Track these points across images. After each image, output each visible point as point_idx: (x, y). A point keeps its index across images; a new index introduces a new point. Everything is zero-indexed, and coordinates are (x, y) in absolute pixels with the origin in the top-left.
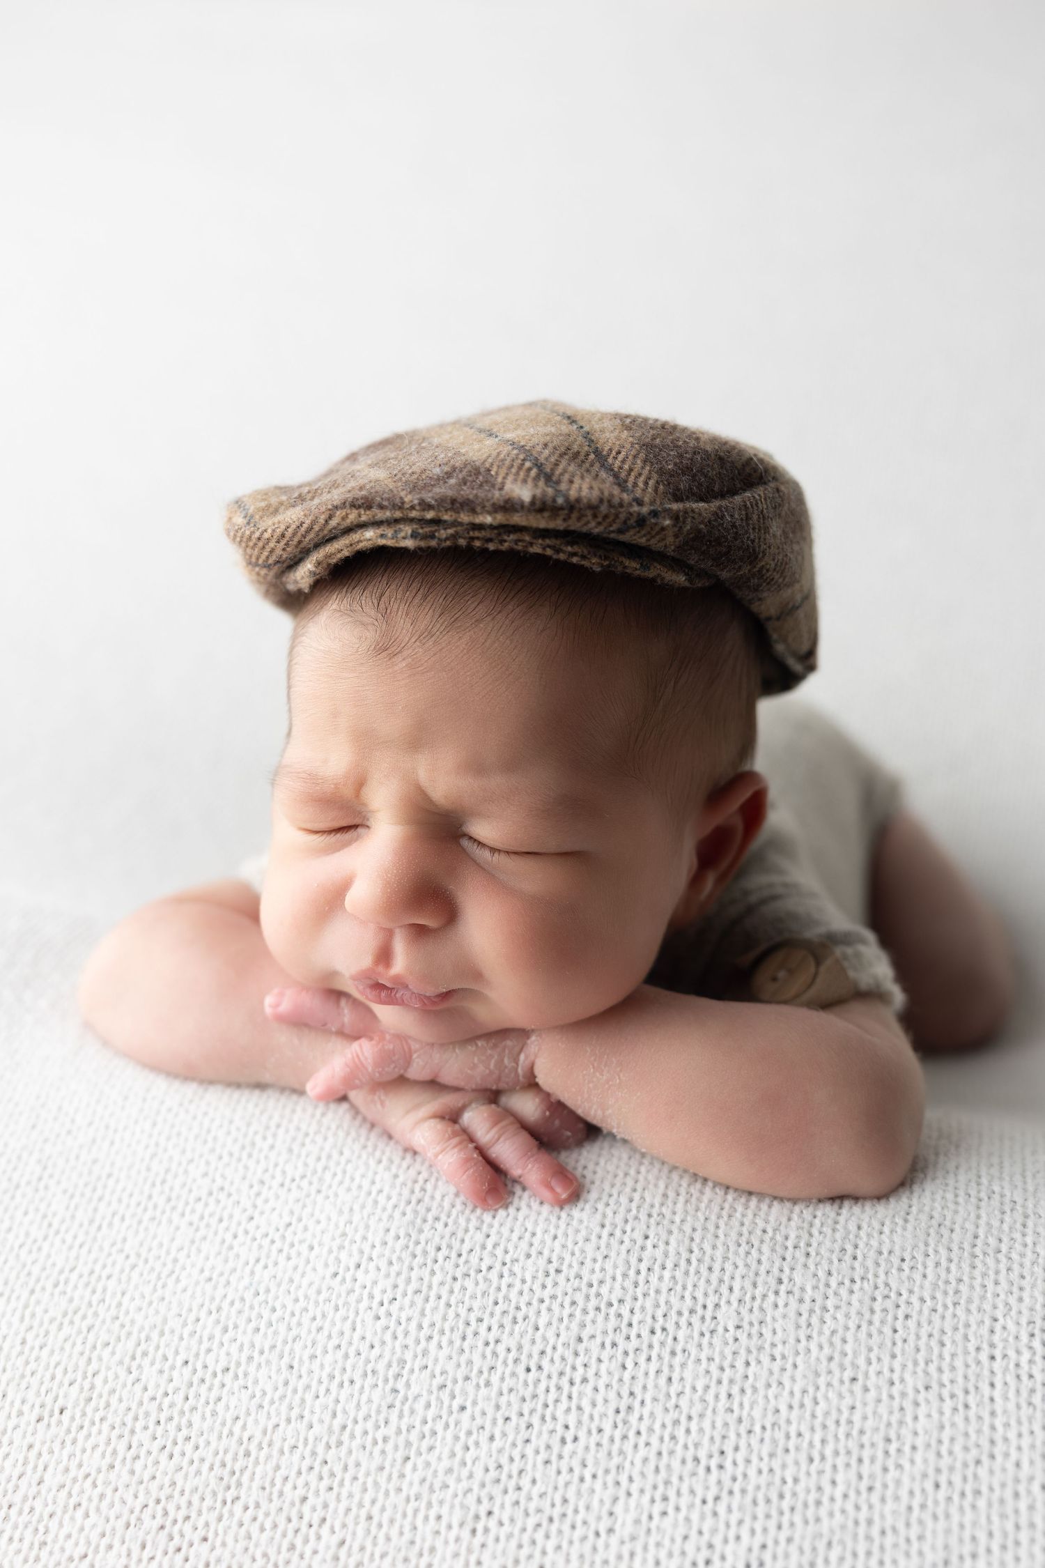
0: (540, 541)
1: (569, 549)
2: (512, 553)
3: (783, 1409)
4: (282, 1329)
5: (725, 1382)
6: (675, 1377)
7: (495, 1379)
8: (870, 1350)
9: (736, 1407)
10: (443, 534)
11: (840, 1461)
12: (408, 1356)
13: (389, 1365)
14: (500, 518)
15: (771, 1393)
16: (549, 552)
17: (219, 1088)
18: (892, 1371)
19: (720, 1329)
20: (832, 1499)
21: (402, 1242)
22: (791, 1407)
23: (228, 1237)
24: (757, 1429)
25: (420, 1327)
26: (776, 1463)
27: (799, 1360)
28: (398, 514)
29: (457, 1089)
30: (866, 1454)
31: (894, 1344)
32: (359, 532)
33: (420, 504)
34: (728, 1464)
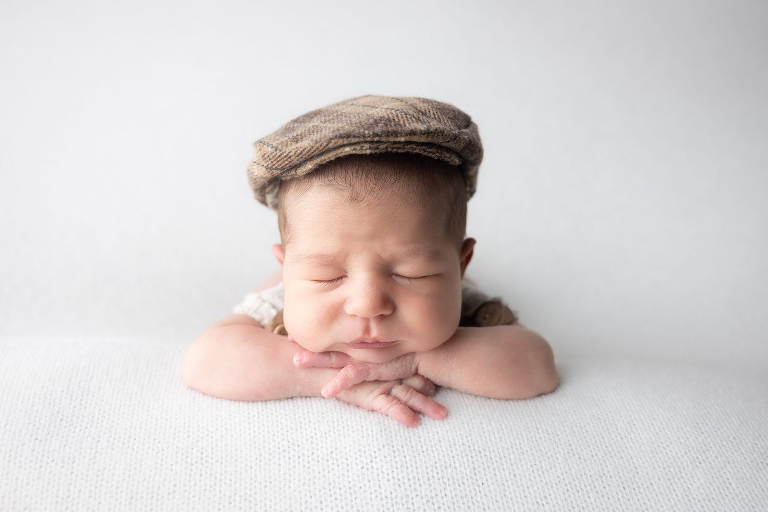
0: (419, 147)
1: (430, 150)
2: (408, 153)
3: (560, 475)
4: (348, 496)
5: (535, 471)
6: (516, 473)
7: (448, 492)
8: (580, 446)
9: (543, 479)
10: (382, 146)
11: (588, 489)
12: (409, 493)
13: (402, 499)
14: (408, 138)
15: (553, 470)
16: (422, 152)
17: (272, 402)
18: (591, 452)
19: (525, 452)
20: (591, 504)
21: (386, 447)
22: (563, 474)
23: (306, 463)
24: (554, 485)
25: (409, 480)
26: (566, 496)
27: (558, 456)
28: (362, 139)
29: (386, 381)
30: (596, 484)
31: (587, 442)
32: (342, 149)
33: (373, 134)
34: (549, 501)
